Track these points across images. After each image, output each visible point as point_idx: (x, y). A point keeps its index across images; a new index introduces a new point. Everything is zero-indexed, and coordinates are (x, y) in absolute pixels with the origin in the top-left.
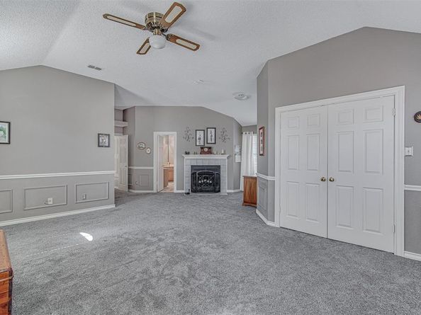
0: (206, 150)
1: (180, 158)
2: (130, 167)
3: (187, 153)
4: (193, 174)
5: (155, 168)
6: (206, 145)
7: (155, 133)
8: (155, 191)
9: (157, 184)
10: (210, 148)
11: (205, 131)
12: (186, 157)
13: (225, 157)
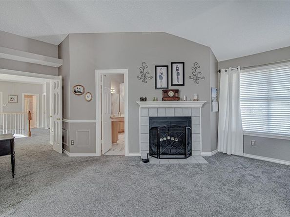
0: (171, 94)
1: (134, 108)
2: (65, 120)
3: (143, 99)
4: (152, 130)
5: (98, 121)
6: (170, 87)
7: (97, 71)
8: (98, 154)
9: (102, 144)
10: (176, 91)
11: (169, 68)
12: (143, 105)
13: (199, 104)
